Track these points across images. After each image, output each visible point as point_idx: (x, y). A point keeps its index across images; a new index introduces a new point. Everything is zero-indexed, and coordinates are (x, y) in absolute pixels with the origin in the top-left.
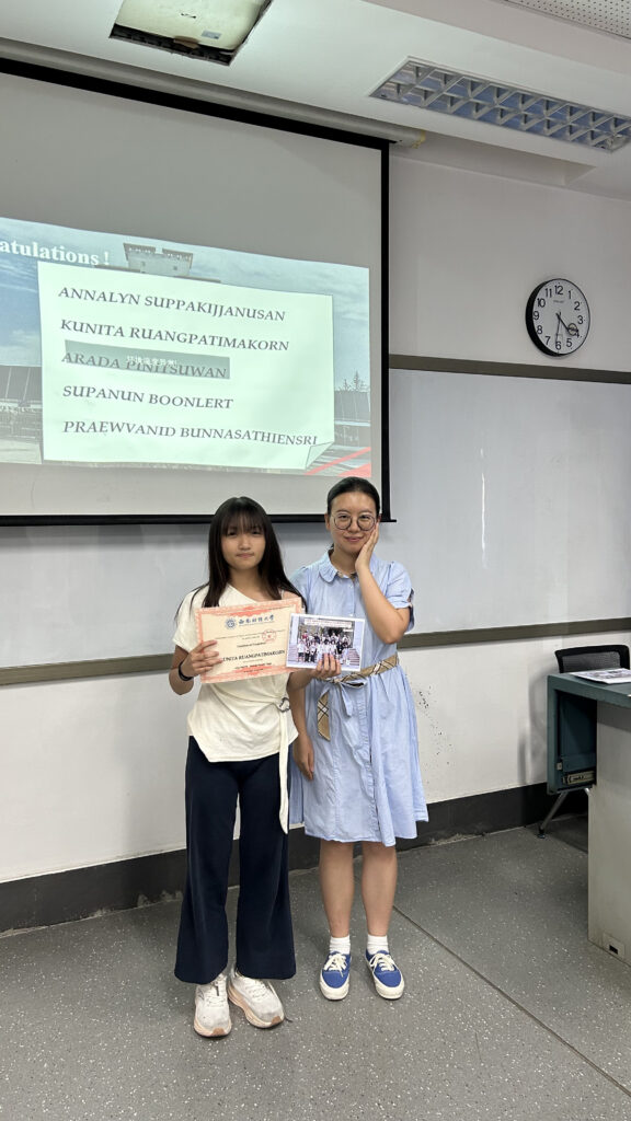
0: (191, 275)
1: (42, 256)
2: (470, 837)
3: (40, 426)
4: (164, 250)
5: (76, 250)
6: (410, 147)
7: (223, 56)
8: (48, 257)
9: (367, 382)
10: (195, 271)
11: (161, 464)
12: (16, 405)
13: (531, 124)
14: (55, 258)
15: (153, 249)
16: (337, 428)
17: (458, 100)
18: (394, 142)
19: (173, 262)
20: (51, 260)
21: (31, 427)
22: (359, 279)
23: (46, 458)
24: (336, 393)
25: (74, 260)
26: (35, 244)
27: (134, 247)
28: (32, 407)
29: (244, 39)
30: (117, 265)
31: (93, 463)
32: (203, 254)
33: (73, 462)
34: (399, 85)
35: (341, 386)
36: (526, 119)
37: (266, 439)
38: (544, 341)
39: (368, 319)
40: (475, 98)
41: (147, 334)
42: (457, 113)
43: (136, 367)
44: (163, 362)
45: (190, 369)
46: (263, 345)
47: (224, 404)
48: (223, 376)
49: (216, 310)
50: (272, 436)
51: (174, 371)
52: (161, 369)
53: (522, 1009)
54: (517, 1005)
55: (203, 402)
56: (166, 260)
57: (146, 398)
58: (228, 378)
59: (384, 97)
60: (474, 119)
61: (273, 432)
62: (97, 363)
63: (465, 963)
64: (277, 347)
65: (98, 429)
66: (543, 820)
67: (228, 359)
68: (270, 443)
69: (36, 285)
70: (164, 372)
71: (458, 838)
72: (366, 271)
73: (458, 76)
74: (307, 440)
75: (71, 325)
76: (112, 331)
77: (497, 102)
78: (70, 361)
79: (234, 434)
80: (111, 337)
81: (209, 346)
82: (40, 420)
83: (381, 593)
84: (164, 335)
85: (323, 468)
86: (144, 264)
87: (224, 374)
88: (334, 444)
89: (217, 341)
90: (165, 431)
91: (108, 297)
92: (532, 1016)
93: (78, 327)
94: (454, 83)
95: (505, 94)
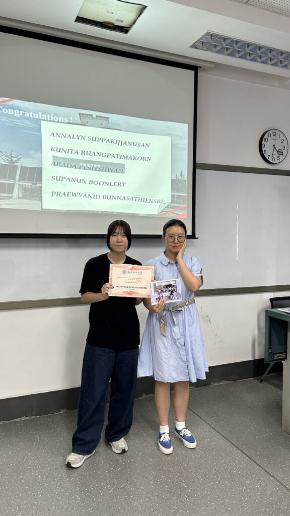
0: (108, 127)
1: (43, 118)
2: (229, 382)
3: (41, 194)
4: (97, 116)
5: (58, 116)
6: (208, 69)
7: (125, 30)
8: (46, 119)
9: (186, 175)
10: (110, 125)
11: (94, 211)
12: (31, 184)
13: (263, 59)
14: (49, 119)
15: (92, 115)
16: (173, 196)
17: (230, 49)
18: (200, 67)
19: (100, 121)
20: (47, 120)
21: (37, 194)
22: (183, 129)
23: (43, 208)
24: (172, 181)
25: (57, 120)
26: (40, 113)
27: (83, 114)
28: (38, 185)
29: (134, 23)
30: (76, 122)
31: (64, 210)
32: (113, 118)
33: (56, 210)
34: (203, 42)
35: (174, 177)
36: (260, 57)
37: (140, 200)
38: (267, 157)
39: (187, 147)
40: (238, 48)
41: (88, 153)
42: (229, 55)
43: (83, 168)
44: (95, 166)
45: (107, 169)
46: (140, 159)
47: (122, 185)
48: (122, 172)
49: (120, 143)
50: (143, 199)
51: (100, 170)
52: (94, 169)
53: (251, 459)
54: (249, 457)
55: (113, 184)
56: (98, 120)
57: (88, 182)
58: (124, 173)
59: (196, 48)
60: (237, 57)
61: (143, 197)
62: (66, 166)
63: (226, 438)
64: (146, 159)
65: (66, 195)
66: (263, 374)
67: (124, 165)
68: (142, 203)
69: (40, 131)
70: (96, 170)
71: (224, 382)
72: (187, 125)
73: (230, 38)
74: (158, 201)
75: (55, 149)
76: (73, 152)
77: (248, 50)
78: (55, 165)
79: (126, 198)
80: (73, 154)
81: (116, 159)
82: (41, 191)
83: (189, 270)
84: (96, 154)
85: (165, 214)
86: (88, 122)
87: (122, 171)
88: (171, 203)
89: (119, 157)
90: (96, 197)
91: (72, 137)
92: (255, 462)
93: (58, 150)
94: (228, 42)
95: (251, 46)
